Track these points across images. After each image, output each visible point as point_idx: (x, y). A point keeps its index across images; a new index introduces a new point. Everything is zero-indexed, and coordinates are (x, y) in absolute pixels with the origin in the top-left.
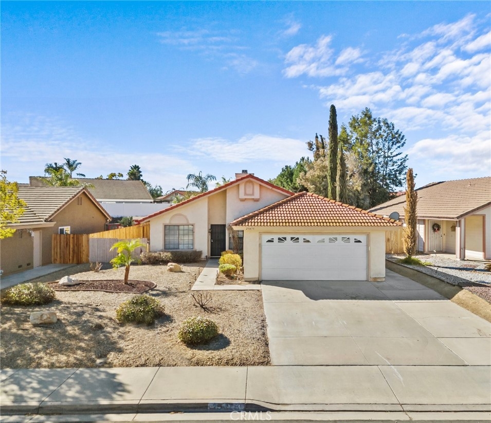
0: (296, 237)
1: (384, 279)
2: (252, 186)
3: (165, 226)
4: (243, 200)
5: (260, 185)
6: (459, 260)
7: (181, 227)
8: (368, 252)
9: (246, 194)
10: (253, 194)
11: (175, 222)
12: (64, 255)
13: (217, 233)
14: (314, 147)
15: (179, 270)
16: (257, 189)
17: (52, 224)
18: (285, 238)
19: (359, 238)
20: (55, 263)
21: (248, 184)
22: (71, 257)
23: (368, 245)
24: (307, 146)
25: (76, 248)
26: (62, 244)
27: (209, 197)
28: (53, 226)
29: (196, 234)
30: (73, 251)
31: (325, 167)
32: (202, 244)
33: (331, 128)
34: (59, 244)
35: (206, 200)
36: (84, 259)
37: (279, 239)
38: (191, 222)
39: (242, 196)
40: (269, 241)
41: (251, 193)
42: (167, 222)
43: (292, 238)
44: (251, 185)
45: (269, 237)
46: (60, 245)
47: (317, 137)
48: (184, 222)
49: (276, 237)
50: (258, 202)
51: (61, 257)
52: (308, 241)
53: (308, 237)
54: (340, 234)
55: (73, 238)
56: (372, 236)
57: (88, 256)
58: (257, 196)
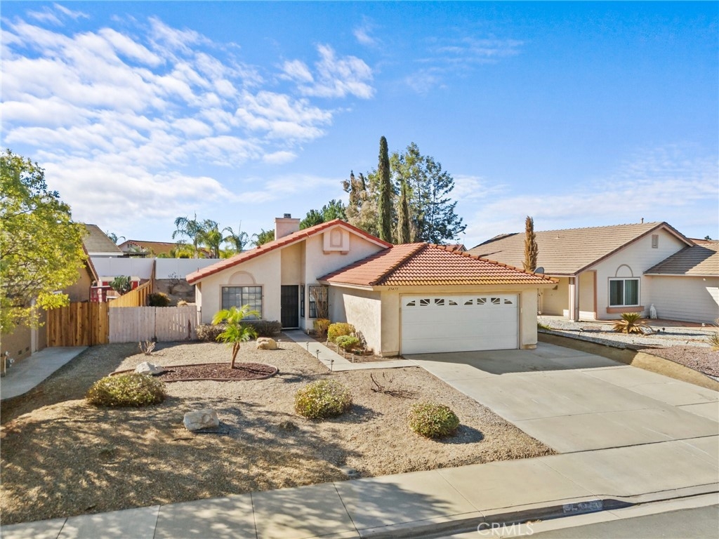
0: (441, 298)
1: (535, 346)
2: (340, 234)
3: (223, 288)
4: (326, 253)
5: (350, 233)
6: (573, 321)
7: (246, 289)
8: (519, 315)
9: (332, 245)
10: (341, 245)
11: (236, 283)
12: (67, 334)
14: (350, 187)
15: (274, 347)
16: (346, 237)
18: (428, 301)
19: (509, 298)
20: (51, 345)
21: (335, 232)
22: (78, 337)
23: (519, 307)
25: (87, 322)
26: (63, 317)
27: (282, 250)
29: (265, 298)
30: (83, 326)
32: (273, 312)
34: (58, 318)
35: (280, 253)
36: (101, 337)
37: (422, 301)
38: (258, 282)
39: (327, 247)
40: (409, 304)
41: (338, 243)
42: (226, 282)
43: (436, 300)
44: (338, 233)
45: (409, 299)
46: (60, 318)
47: (352, 175)
48: (250, 282)
49: (417, 299)
51: (61, 337)
52: (455, 304)
54: (489, 293)
55: (82, 308)
56: (524, 295)
57: (107, 333)
58: (345, 248)
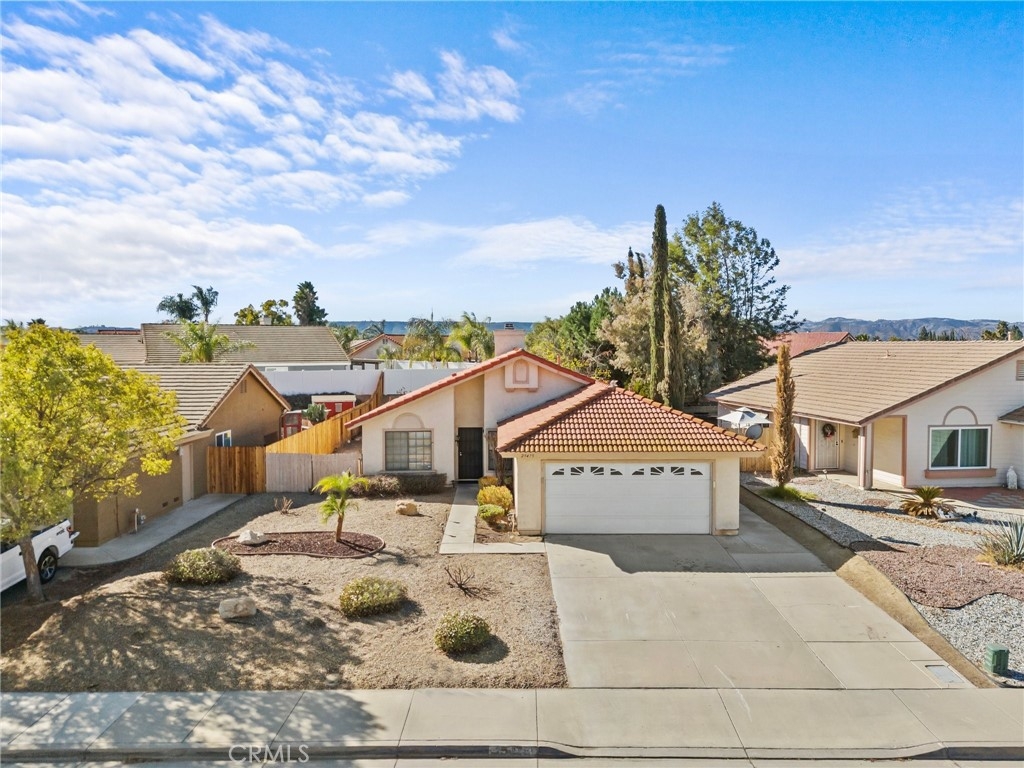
0: (599, 466)
1: (737, 532)
2: (525, 368)
3: (386, 433)
4: (510, 391)
5: (538, 366)
6: (862, 488)
7: (412, 435)
8: (712, 490)
9: (515, 381)
10: (527, 381)
11: (403, 426)
12: (226, 480)
13: (470, 441)
14: (627, 272)
15: (413, 512)
16: (533, 373)
17: (207, 433)
18: (582, 469)
19: (698, 467)
20: (212, 492)
21: (519, 366)
22: (237, 483)
23: (712, 479)
24: (614, 272)
25: (244, 468)
26: (223, 463)
27: (455, 387)
28: (208, 435)
29: (436, 447)
30: (241, 472)
31: (644, 312)
32: (445, 460)
33: (657, 244)
34: (217, 463)
35: (453, 391)
36: (258, 488)
37: (573, 470)
38: (427, 427)
39: (509, 384)
40: (556, 473)
41: (524, 379)
42: (390, 426)
43: (592, 469)
44: (523, 366)
45: (557, 467)
46: (220, 464)
47: (631, 254)
48: (417, 426)
49: (567, 467)
50: (536, 394)
51: (221, 484)
52: (618, 473)
53: (618, 467)
54: (668, 461)
55: (239, 452)
56: (719, 465)
57: (264, 481)
58: (533, 384)
